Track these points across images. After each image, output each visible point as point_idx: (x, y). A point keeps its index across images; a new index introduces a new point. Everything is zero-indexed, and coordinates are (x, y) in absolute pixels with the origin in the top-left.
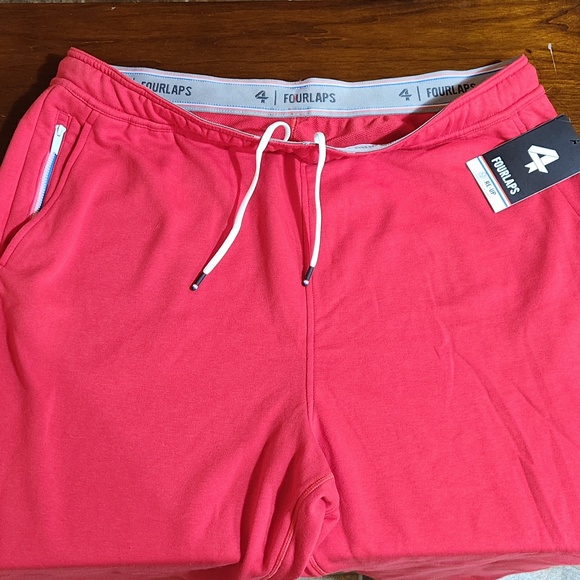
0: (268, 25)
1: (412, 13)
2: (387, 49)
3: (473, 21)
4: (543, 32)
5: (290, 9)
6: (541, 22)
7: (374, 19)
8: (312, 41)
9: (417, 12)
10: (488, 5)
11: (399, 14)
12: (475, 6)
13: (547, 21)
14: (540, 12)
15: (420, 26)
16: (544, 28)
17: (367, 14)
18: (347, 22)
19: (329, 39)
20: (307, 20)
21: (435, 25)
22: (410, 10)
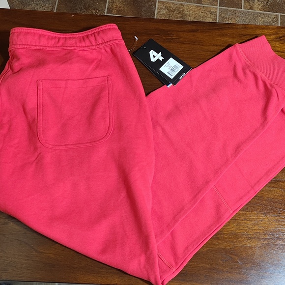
0: (146, 29)
1: (215, 29)
2: (202, 45)
3: (244, 35)
4: (277, 43)
5: (157, 23)
6: (277, 38)
7: (197, 30)
8: (167, 39)
9: (218, 29)
10: (252, 28)
11: (209, 29)
12: (245, 28)
13: (280, 38)
14: (276, 33)
15: (219, 36)
16: (278, 41)
17: (194, 28)
18: (184, 31)
19: (175, 39)
20: (165, 28)
21: (226, 35)
22: (215, 28)
